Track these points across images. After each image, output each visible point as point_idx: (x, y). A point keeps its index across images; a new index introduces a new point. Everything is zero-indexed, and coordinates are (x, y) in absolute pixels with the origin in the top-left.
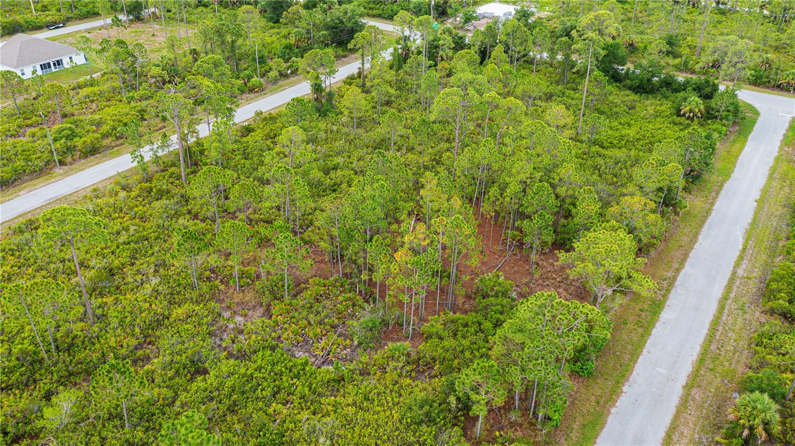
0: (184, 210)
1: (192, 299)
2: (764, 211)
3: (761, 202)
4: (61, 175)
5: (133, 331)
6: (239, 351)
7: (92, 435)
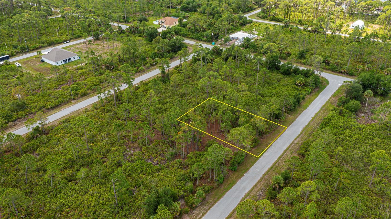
0: (115, 116)
1: (118, 145)
2: (313, 121)
3: (313, 118)
4: (74, 103)
5: (100, 154)
6: (132, 160)
7: (90, 181)
